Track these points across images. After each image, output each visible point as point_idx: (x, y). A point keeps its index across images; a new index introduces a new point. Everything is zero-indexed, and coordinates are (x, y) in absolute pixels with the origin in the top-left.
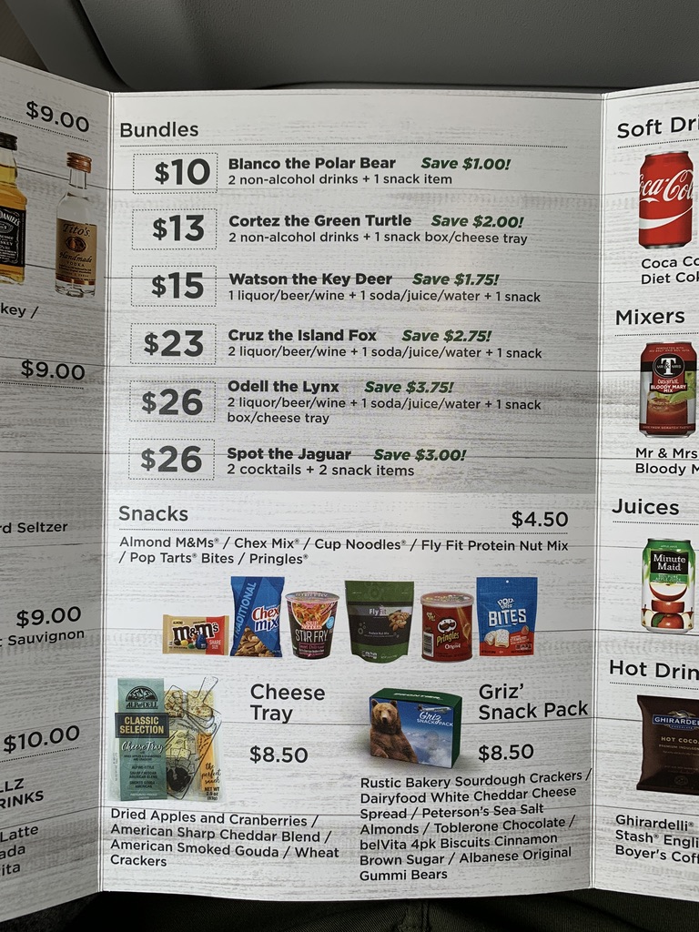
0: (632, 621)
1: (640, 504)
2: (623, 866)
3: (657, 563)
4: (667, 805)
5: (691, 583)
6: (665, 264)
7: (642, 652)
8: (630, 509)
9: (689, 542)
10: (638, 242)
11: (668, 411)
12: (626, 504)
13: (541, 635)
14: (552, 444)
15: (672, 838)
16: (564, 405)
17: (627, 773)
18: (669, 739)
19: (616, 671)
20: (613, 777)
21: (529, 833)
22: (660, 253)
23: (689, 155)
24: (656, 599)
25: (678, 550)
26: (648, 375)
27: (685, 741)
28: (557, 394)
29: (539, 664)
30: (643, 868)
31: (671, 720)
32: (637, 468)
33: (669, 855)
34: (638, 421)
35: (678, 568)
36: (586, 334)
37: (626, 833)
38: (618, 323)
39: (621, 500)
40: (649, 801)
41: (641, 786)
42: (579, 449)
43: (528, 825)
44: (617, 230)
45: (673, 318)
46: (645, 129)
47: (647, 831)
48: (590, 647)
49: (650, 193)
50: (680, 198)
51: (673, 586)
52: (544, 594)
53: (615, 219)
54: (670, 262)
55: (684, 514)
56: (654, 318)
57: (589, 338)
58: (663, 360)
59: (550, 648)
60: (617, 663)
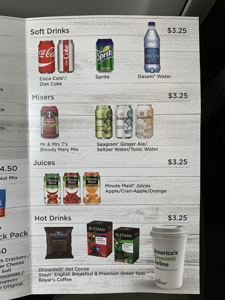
0: (41, 202)
1: (42, 162)
2: (42, 285)
3: (48, 182)
4: (55, 263)
5: (59, 188)
6: (47, 79)
7: (45, 212)
8: (39, 164)
9: (58, 174)
10: (38, 71)
11: (50, 130)
12: (38, 162)
13: (8, 209)
14: (10, 142)
15: (57, 274)
16: (14, 128)
17: (42, 254)
18: (55, 241)
19: (37, 219)
20: (37, 256)
21: (6, 279)
22: (46, 75)
23: (53, 42)
24: (49, 194)
25: (55, 177)
26: (43, 118)
27: (60, 241)
28: (11, 124)
29: (7, 220)
30: (48, 285)
31: (56, 235)
32: (41, 150)
33: (56, 280)
34: (40, 134)
35: (55, 183)
36: (21, 103)
37: (42, 274)
38: (33, 100)
39: (36, 161)
40: (49, 262)
41: (47, 258)
42: (20, 144)
43: (5, 276)
44: (32, 67)
45: (50, 98)
46: (39, 32)
47: (49, 272)
48: (28, 212)
49: (42, 55)
50: (51, 57)
51: (54, 189)
52: (9, 195)
53: (31, 63)
54: (49, 78)
55: (56, 165)
56: (44, 98)
57: (23, 105)
58: (48, 112)
59: (12, 214)
60: (37, 217)
